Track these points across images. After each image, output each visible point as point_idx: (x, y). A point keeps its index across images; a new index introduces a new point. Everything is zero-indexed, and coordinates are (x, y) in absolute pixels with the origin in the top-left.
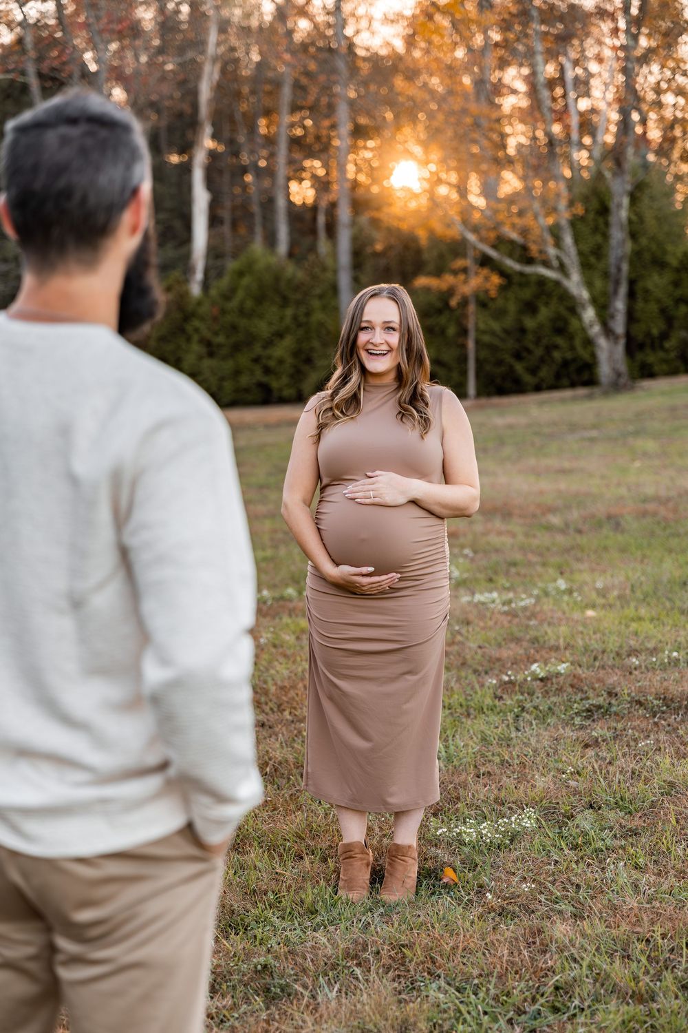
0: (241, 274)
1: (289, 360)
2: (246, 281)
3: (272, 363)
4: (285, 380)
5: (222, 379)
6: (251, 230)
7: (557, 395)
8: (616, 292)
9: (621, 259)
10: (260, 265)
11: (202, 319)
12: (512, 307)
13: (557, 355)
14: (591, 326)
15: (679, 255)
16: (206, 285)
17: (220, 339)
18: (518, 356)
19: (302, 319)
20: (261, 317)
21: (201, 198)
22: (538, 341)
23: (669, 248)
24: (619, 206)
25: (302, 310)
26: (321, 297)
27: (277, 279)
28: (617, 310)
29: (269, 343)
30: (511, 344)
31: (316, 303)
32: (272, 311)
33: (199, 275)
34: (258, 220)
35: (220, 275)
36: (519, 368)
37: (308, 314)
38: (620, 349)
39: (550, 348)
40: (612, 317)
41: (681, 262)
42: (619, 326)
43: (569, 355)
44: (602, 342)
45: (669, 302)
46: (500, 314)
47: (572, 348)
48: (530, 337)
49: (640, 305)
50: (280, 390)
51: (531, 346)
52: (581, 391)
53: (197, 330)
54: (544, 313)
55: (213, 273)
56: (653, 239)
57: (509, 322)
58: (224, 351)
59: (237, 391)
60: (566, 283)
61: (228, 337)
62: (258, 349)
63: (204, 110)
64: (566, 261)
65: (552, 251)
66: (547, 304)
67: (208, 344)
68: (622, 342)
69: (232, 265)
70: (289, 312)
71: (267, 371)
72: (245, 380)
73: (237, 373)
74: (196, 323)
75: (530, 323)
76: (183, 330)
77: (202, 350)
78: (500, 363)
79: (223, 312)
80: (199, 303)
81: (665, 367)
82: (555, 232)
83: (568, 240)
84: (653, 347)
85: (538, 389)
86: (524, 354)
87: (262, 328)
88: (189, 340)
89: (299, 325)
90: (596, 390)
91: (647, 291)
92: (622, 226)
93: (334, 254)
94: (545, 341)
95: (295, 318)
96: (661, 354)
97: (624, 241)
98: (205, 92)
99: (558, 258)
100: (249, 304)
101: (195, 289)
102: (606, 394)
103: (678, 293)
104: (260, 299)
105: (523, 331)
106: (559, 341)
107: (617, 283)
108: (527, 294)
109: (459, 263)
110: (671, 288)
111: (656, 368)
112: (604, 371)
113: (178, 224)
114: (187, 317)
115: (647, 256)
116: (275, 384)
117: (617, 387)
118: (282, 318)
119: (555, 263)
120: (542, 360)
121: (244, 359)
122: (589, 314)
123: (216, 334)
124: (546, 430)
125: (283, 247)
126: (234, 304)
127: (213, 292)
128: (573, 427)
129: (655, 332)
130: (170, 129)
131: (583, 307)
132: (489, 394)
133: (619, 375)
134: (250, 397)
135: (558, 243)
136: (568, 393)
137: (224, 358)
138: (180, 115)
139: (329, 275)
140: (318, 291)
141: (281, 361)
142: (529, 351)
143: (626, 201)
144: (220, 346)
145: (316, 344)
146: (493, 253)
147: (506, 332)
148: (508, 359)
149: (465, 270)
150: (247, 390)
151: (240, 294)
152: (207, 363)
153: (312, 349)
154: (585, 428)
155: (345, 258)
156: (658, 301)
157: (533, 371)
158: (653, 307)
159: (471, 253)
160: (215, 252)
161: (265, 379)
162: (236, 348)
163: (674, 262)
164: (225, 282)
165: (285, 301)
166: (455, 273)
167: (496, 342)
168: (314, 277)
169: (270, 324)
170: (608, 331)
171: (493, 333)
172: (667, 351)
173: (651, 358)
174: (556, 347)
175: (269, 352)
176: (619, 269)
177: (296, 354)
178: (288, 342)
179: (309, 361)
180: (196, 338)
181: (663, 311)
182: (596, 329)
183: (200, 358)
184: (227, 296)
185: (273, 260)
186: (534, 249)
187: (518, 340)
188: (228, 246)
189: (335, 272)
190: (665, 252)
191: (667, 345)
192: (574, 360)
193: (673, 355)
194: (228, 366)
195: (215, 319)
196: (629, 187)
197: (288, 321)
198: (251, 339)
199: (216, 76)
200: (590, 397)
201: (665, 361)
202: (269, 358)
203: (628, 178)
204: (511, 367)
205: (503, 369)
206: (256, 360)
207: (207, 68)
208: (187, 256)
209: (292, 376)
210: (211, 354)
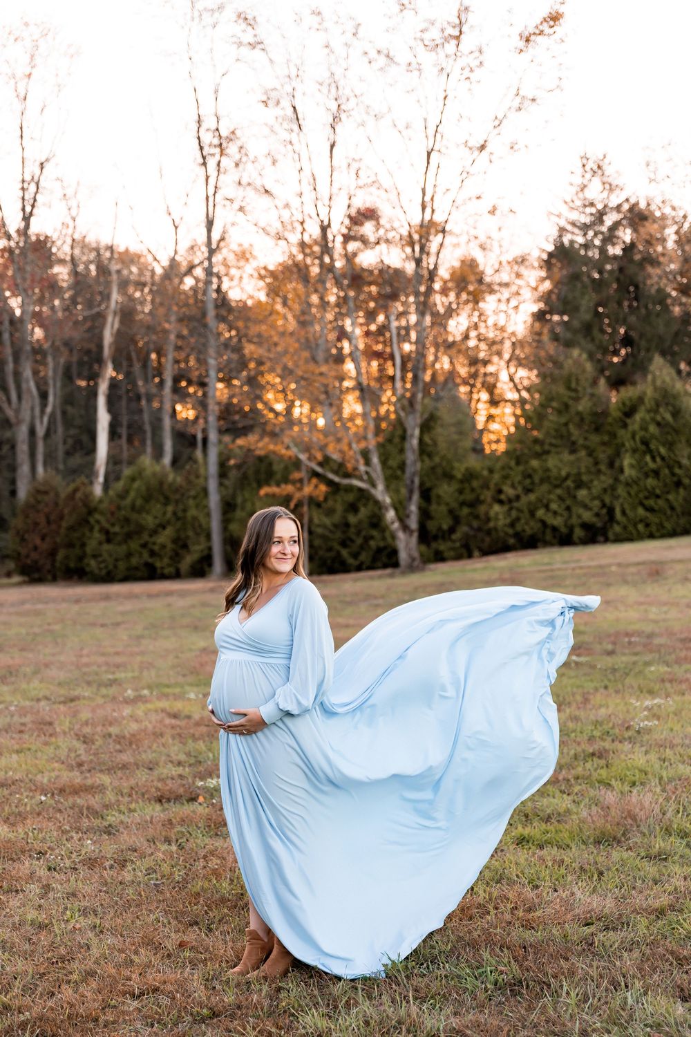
0: (133, 479)
1: (170, 546)
2: (136, 485)
3: (156, 548)
4: (166, 561)
5: (117, 560)
6: (143, 442)
7: (371, 573)
8: (410, 498)
9: (414, 474)
10: (148, 472)
11: (102, 513)
12: (339, 508)
13: (372, 543)
14: (393, 523)
15: (463, 470)
16: (106, 486)
17: (117, 529)
18: (344, 544)
19: (180, 514)
20: (148, 512)
21: (103, 419)
22: (358, 533)
23: (456, 465)
24: (412, 436)
25: (181, 507)
26: (195, 498)
27: (161, 483)
28: (411, 512)
29: (154, 532)
30: (339, 535)
31: (191, 502)
32: (157, 508)
33: (101, 479)
34: (149, 435)
35: (118, 478)
36: (345, 553)
37: (185, 511)
38: (414, 539)
39: (368, 539)
40: (408, 516)
41: (464, 475)
42: (413, 523)
43: (382, 544)
44: (401, 535)
45: (454, 505)
46: (329, 513)
47: (384, 539)
48: (352, 530)
49: (433, 507)
50: (162, 568)
51: (354, 537)
52: (389, 571)
53: (98, 522)
54: (364, 512)
55: (112, 477)
56: (443, 458)
57: (337, 518)
58: (119, 538)
59: (128, 569)
60: (373, 491)
61: (122, 527)
62: (145, 537)
63: (107, 352)
64: (374, 475)
65: (362, 468)
66: (365, 505)
67: (107, 532)
68: (416, 535)
69: (127, 472)
70: (170, 509)
71: (153, 553)
72: (134, 561)
73: (129, 555)
74: (97, 516)
75: (352, 519)
76: (87, 522)
77: (103, 538)
78: (330, 549)
79: (119, 508)
80: (101, 501)
81: (452, 553)
82: (365, 454)
83: (375, 460)
84: (443, 538)
85: (359, 568)
86: (348, 543)
87: (149, 521)
88: (91, 529)
89: (178, 519)
90: (397, 571)
91: (439, 497)
92: (414, 451)
93: (206, 463)
94: (364, 533)
95: (175, 513)
96: (449, 544)
97: (415, 462)
98: (108, 338)
99: (367, 473)
100: (139, 502)
101: (98, 490)
102: (403, 573)
103: (462, 498)
104: (148, 498)
105: (347, 525)
106: (375, 533)
107: (411, 492)
108: (350, 497)
109: (296, 475)
110: (456, 494)
111: (446, 554)
112: (403, 556)
113: (85, 438)
114: (91, 511)
115: (439, 471)
116: (158, 564)
117: (412, 568)
118: (165, 513)
119: (365, 477)
120: (362, 547)
121: (134, 545)
122: (391, 514)
123: (113, 525)
124: (348, 599)
125: (167, 460)
126: (128, 501)
127: (111, 493)
128: (368, 597)
129: (445, 527)
130: (81, 363)
131: (387, 509)
132: (320, 573)
133: (413, 559)
134: (139, 574)
135: (368, 462)
136: (379, 572)
137: (119, 544)
138: (88, 352)
139: (201, 481)
140: (193, 493)
141: (163, 547)
142: (352, 541)
143: (417, 432)
144: (115, 534)
145: (191, 533)
146: (319, 469)
147: (335, 526)
148: (337, 547)
149: (301, 481)
150: (136, 568)
151: (132, 494)
152: (106, 547)
153: (188, 537)
154: (376, 597)
155: (213, 468)
156: (447, 504)
157: (355, 556)
158: (443, 509)
159: (304, 468)
160: (113, 460)
161: (150, 560)
162: (129, 536)
163: (459, 476)
164: (120, 485)
165: (167, 501)
166: (294, 482)
167: (327, 533)
168: (189, 482)
169: (156, 517)
170: (405, 528)
171: (325, 527)
172: (454, 541)
173: (442, 546)
174: (372, 537)
175: (153, 539)
176: (413, 482)
177: (175, 541)
178: (169, 532)
179: (185, 546)
180: (97, 528)
181: (451, 512)
182: (396, 525)
183: (100, 543)
184: (123, 495)
185: (157, 468)
186: (349, 466)
187: (344, 532)
188: (125, 455)
189: (206, 479)
190: (452, 468)
191: (454, 537)
192: (385, 548)
193: (458, 544)
194: (123, 549)
195: (112, 514)
196: (419, 421)
197: (169, 515)
198: (140, 529)
199: (116, 326)
200: (391, 576)
201: (453, 549)
202: (154, 543)
203: (418, 415)
204: (338, 553)
205: (332, 554)
206: (144, 546)
207: (110, 319)
208: (93, 462)
209: (171, 558)
210: (109, 541)
